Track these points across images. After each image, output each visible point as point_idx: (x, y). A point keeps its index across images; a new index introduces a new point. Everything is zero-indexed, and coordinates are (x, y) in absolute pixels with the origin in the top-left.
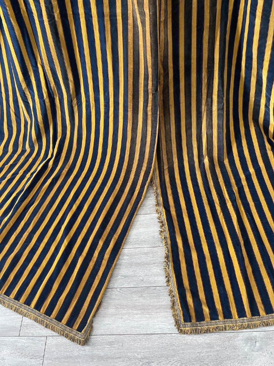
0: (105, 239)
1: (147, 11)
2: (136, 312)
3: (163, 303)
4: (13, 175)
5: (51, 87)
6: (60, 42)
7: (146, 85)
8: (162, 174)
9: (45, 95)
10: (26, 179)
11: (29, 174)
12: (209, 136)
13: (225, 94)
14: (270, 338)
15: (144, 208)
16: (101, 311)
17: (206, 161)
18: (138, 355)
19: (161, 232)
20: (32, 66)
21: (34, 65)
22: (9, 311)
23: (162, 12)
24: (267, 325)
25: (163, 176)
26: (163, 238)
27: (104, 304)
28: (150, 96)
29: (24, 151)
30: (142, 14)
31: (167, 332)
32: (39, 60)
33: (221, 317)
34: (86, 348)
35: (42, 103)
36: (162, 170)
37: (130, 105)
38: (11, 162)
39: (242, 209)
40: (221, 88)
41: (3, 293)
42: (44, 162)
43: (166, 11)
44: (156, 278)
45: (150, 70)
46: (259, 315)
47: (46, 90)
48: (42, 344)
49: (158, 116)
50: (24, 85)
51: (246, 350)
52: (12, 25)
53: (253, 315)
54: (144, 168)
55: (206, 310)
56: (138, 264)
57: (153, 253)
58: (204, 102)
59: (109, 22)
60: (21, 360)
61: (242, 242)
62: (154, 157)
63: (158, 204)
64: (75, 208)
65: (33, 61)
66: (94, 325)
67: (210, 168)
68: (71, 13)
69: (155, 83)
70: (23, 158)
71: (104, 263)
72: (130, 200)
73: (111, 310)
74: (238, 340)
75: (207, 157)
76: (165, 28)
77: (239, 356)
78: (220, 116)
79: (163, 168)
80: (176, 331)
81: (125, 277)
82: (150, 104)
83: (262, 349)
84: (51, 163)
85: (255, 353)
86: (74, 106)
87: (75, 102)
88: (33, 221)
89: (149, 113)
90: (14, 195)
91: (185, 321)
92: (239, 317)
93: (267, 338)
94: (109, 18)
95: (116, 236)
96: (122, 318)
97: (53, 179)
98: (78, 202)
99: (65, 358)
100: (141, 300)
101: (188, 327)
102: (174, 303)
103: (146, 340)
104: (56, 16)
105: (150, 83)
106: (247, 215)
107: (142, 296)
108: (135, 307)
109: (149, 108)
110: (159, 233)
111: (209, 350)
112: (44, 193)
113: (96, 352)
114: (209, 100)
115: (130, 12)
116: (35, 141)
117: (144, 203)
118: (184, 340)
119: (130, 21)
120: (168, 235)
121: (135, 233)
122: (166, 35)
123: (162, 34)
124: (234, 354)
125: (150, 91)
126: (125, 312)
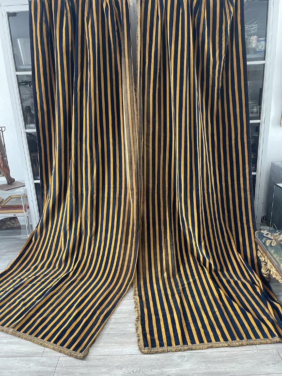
0: (101, 310)
1: (135, 197)
2: (116, 345)
3: (133, 341)
4: (45, 279)
5: (82, 229)
6: (93, 208)
7: (133, 229)
8: (139, 281)
9: (78, 234)
10: (53, 282)
11: (56, 279)
12: (166, 260)
13: (173, 237)
14: (193, 356)
15: (126, 297)
16: (95, 344)
17: (165, 274)
18: (115, 364)
19: (136, 307)
20: (75, 218)
21: (77, 217)
22: (36, 345)
23: (142, 198)
24: (192, 349)
25: (139, 282)
26: (136, 310)
27: (97, 341)
28: (135, 235)
29: (54, 268)
30: (133, 198)
31: (134, 354)
32: (80, 216)
33: (166, 345)
34: (84, 362)
35: (75, 237)
36: (139, 278)
37: (124, 239)
38: (45, 273)
39: (184, 298)
40: (171, 234)
41: (34, 336)
42: (67, 273)
43: (143, 198)
44: (130, 329)
45: (135, 221)
46: (187, 344)
47: (79, 231)
48: (56, 361)
49: (138, 245)
50: (68, 227)
51: (179, 361)
52: (72, 199)
53: (184, 344)
54: (129, 276)
55: (157, 342)
56: (119, 323)
57: (129, 318)
58: (163, 241)
59: (118, 201)
60: (41, 368)
61: (182, 312)
62: (135, 269)
63: (135, 295)
64: (84, 296)
65: (77, 215)
66: (89, 351)
67: (167, 279)
68: (101, 196)
69: (137, 228)
70: (53, 272)
71: (100, 321)
72: (118, 293)
73: (101, 344)
74: (174, 357)
75: (166, 272)
76: (143, 205)
77: (174, 364)
78: (171, 249)
79: (140, 277)
80: (140, 353)
81: (111, 329)
82: (134, 239)
83: (188, 361)
84: (71, 274)
85: (184, 363)
86: (92, 240)
87: (93, 238)
88: (56, 302)
89: (134, 243)
90: (46, 289)
91: (145, 347)
92: (176, 345)
93: (191, 356)
94: (118, 199)
95: (108, 309)
96: (107, 348)
97: (71, 282)
98: (86, 293)
99: (70, 367)
100: (120, 339)
101: (146, 350)
102: (139, 340)
103: (120, 357)
104: (94, 197)
105: (135, 228)
106: (186, 300)
107: (120, 337)
108: (116, 343)
109: (134, 241)
110: (134, 308)
111: (157, 361)
112: (65, 288)
113: (90, 364)
114: (166, 240)
115: (128, 197)
116: (63, 261)
117: (127, 295)
118: (143, 357)
119: (127, 201)
120: (139, 309)
121: (119, 308)
122: (143, 208)
123: (142, 207)
124: (172, 363)
125: (135, 232)
126: (110, 345)
